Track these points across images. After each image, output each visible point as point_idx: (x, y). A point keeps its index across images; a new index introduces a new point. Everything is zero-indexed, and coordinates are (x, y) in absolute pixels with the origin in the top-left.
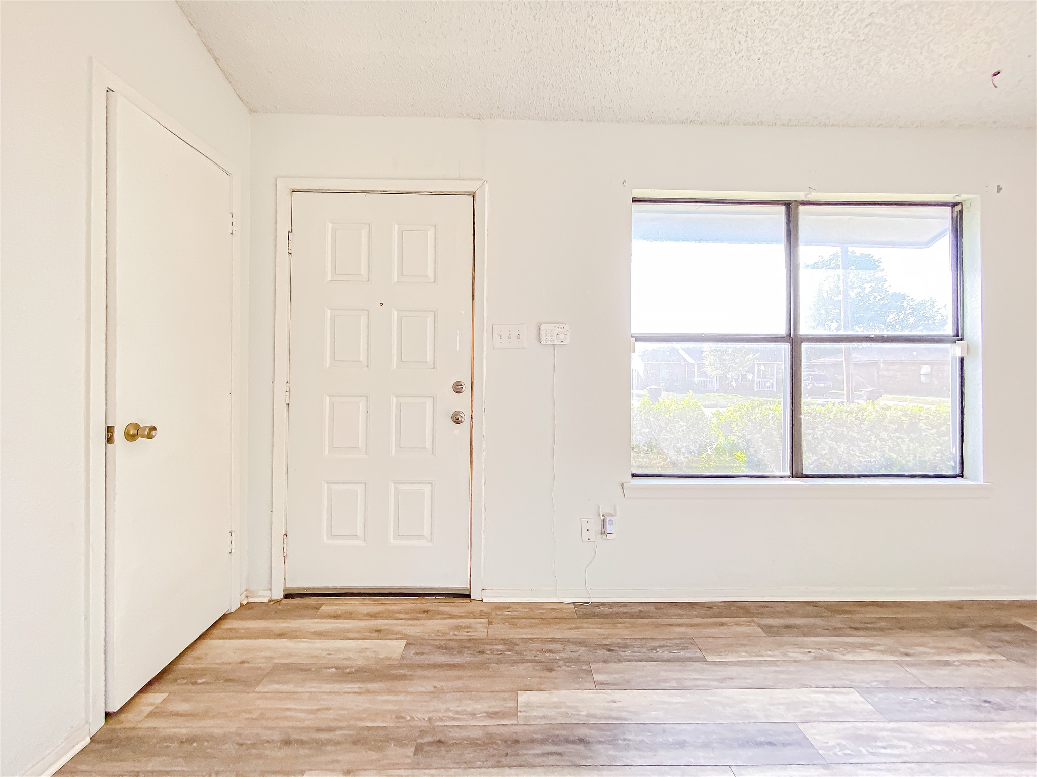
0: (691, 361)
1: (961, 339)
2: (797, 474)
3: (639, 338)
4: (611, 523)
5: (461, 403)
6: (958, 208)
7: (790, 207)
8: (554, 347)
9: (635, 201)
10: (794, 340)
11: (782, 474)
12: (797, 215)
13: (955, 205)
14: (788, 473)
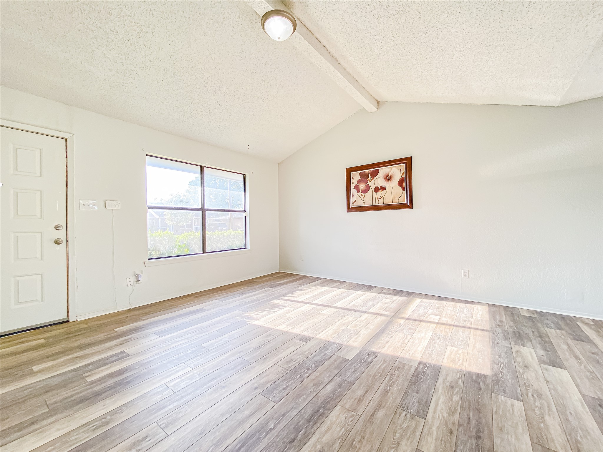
0: (158, 217)
1: (246, 211)
2: (204, 252)
3: (150, 207)
4: (141, 277)
5: (61, 235)
6: (244, 176)
7: (202, 168)
8: (113, 211)
9: (147, 155)
10: (203, 210)
11: (200, 253)
12: (204, 170)
13: (244, 174)
14: (202, 252)
